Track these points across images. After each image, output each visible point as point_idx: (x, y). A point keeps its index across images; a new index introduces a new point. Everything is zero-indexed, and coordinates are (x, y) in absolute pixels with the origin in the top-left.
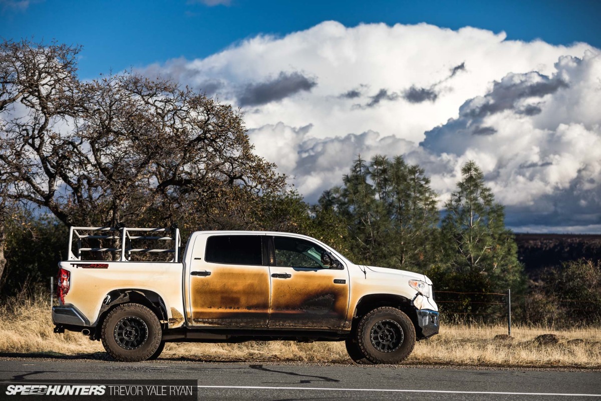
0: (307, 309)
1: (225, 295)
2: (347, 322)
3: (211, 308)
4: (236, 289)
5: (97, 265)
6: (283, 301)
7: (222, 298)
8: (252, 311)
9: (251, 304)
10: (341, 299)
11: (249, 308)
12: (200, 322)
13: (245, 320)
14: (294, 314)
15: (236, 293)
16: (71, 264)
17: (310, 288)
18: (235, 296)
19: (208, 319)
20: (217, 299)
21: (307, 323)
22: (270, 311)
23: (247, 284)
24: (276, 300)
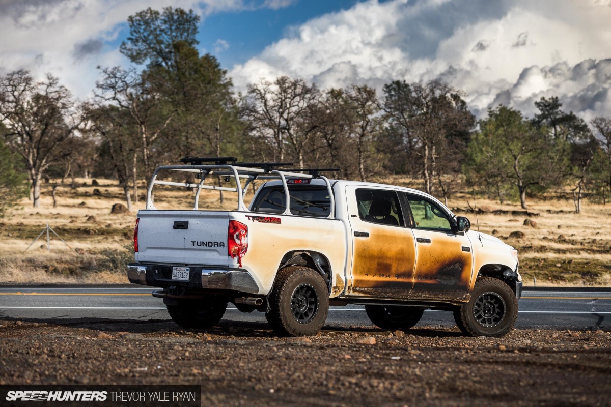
0: (440, 278)
1: (381, 261)
2: (469, 294)
3: (367, 275)
4: (390, 254)
5: (271, 219)
6: (424, 269)
7: (379, 264)
8: (400, 280)
9: (399, 272)
10: (466, 268)
11: (398, 276)
12: (357, 291)
13: (393, 290)
14: (431, 285)
15: (390, 259)
16: (246, 216)
17: (445, 256)
18: (388, 262)
19: (364, 288)
20: (374, 265)
21: (438, 294)
22: (414, 280)
23: (398, 248)
24: (419, 269)
